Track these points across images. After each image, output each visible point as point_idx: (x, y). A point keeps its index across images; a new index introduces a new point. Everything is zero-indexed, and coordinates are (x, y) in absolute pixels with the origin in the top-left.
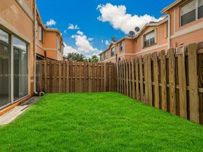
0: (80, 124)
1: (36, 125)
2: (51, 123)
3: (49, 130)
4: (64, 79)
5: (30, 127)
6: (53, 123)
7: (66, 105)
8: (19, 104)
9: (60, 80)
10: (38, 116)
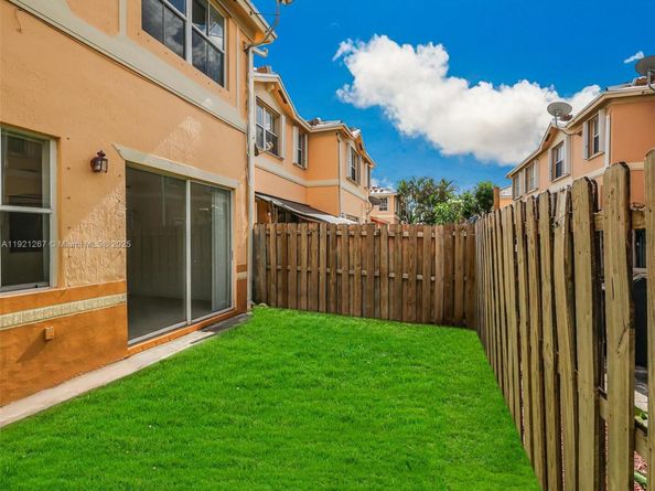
0: (330, 374)
1: (240, 377)
2: (270, 373)
3: (267, 387)
4: (314, 274)
5: (228, 380)
6: (275, 372)
7: (301, 337)
8: (203, 328)
9: (304, 275)
10: (245, 358)
